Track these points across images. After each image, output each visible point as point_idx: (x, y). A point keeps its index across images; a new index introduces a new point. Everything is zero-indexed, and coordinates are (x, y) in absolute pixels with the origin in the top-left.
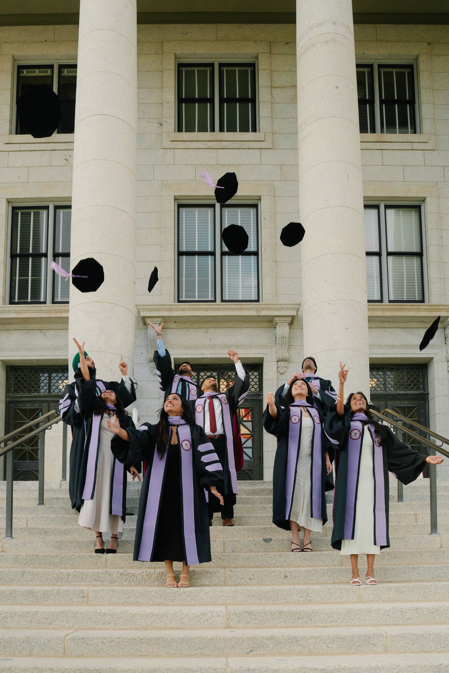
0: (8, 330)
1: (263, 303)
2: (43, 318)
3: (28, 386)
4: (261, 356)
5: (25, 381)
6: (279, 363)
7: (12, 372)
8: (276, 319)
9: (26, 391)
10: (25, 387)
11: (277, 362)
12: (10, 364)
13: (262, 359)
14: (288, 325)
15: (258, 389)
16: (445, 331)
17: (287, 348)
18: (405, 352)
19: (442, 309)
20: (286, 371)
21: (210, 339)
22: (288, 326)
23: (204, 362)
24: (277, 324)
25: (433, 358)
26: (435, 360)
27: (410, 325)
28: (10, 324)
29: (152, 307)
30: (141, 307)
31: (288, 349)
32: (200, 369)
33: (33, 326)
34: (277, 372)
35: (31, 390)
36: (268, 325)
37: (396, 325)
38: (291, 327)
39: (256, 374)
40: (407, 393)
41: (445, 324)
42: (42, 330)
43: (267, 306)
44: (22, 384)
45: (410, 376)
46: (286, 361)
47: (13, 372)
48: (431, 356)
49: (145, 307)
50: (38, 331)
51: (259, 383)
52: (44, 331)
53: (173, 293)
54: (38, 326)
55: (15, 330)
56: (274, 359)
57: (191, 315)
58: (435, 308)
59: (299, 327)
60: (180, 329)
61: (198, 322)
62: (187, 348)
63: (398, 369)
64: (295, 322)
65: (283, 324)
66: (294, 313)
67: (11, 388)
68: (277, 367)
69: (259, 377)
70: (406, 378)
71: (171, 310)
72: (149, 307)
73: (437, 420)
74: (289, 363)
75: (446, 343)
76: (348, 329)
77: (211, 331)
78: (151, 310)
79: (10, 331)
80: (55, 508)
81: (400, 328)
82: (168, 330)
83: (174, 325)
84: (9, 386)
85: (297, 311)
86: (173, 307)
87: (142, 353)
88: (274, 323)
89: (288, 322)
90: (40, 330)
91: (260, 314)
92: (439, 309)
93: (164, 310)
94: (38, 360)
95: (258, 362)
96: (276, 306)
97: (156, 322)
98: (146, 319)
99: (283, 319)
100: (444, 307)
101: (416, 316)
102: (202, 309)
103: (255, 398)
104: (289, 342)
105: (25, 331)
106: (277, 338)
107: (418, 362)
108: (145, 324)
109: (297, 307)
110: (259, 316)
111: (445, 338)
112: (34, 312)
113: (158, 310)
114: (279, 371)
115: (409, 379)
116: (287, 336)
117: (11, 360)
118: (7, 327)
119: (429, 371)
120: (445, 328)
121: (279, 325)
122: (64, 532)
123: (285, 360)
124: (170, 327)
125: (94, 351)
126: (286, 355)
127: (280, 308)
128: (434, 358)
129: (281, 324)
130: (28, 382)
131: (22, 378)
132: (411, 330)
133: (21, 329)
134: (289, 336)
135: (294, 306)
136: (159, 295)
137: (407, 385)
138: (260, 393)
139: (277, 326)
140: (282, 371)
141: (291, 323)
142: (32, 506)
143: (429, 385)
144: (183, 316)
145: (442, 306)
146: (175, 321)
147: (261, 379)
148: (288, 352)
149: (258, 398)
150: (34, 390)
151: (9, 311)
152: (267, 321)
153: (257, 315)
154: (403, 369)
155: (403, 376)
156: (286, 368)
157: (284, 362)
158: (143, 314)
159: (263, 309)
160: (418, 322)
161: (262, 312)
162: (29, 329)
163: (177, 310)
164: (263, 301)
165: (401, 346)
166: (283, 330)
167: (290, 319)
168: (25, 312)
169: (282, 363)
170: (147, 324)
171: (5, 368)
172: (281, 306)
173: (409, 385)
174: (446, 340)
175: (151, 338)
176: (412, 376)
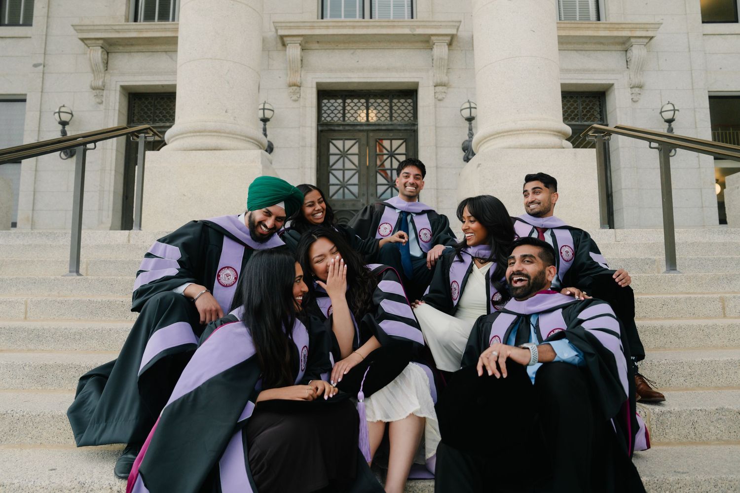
0: (130, 52)
1: (418, 19)
2: (168, 37)
3: (152, 115)
4: (416, 80)
5: (149, 110)
6: (437, 88)
7: (135, 100)
8: (433, 38)
9: (150, 120)
10: (149, 116)
11: (435, 86)
12: (133, 91)
13: (417, 84)
14: (447, 45)
15: (412, 119)
16: (626, 54)
17: (445, 71)
18: (581, 78)
19: (624, 28)
20: (444, 96)
21: (358, 61)
22: (447, 47)
23: (350, 88)
24: (434, 44)
25: (613, 85)
26: (616, 86)
27: (586, 47)
28: (132, 45)
29: (292, 24)
30: (280, 25)
31: (447, 72)
32: (346, 96)
33: (158, 48)
34: (435, 98)
35: (156, 120)
36: (424, 45)
37: (570, 47)
38: (450, 48)
39: (410, 101)
40: (582, 124)
41: (627, 46)
42: (168, 53)
43: (422, 24)
44: (146, 113)
45: (586, 105)
46: (445, 86)
47: (137, 99)
48: (611, 82)
49: (284, 25)
50: (164, 53)
51: (414, 112)
52: (170, 54)
53: (316, 11)
54: (164, 47)
55: (137, 52)
56: (431, 83)
57: (335, 33)
58: (617, 26)
59: (459, 49)
60: (323, 50)
61: (344, 43)
62: (331, 70)
63: (571, 97)
64: (454, 43)
65: (441, 44)
66: (454, 32)
67: (133, 117)
68: (435, 93)
69: (414, 104)
70: (581, 107)
71: (312, 27)
72: (288, 25)
73: (621, 154)
74: (448, 88)
75: (628, 68)
76: (534, 31)
77: (359, 52)
78: (290, 28)
79: (132, 54)
80: (90, 281)
81: (575, 50)
82: (310, 52)
83: (316, 46)
84: (131, 115)
85: (458, 30)
86: (316, 24)
87: (280, 77)
88: (431, 43)
89: (447, 41)
90: (166, 52)
91: (415, 33)
92: (621, 28)
93: (304, 28)
94: (163, 86)
95: (412, 88)
96: (433, 24)
97: (296, 42)
98: (285, 39)
99: (441, 38)
100: (627, 26)
101: (594, 36)
102: (348, 26)
103: (408, 128)
104: (448, 65)
105: (150, 53)
106: (434, 60)
107: (596, 89)
108: (284, 45)
109: (457, 24)
110: (414, 35)
111: (627, 61)
112: (157, 30)
113: (298, 28)
114: (436, 97)
115: (585, 108)
116: (446, 57)
117: (133, 86)
118: (128, 49)
119: (607, 98)
120: (626, 51)
121: (437, 45)
122: (72, 337)
123: (443, 84)
124: (312, 48)
125: (207, 59)
126: (445, 79)
127: (438, 26)
128: (615, 85)
129: (439, 44)
130: (152, 111)
131: (146, 106)
132: (588, 52)
133: (144, 51)
134: (448, 59)
135: (454, 24)
136: (301, 13)
137: (583, 115)
138: (414, 122)
139: (435, 46)
140: (440, 97)
141: (450, 44)
142: (53, 277)
143: (608, 116)
144: (327, 35)
145: (624, 25)
146: (318, 40)
147: (415, 107)
148: (446, 75)
149: (413, 128)
150: (159, 120)
151: (129, 30)
152: (422, 42)
153: (411, 33)
154: (577, 97)
155: (577, 105)
156: (445, 94)
157: (443, 87)
158: (282, 32)
159: (418, 27)
160: (595, 43)
161: (417, 30)
162: (154, 50)
163: (320, 27)
164: (418, 18)
165: (577, 71)
166: (440, 50)
167: (449, 38)
168: (147, 30)
169: (440, 89)
170: (286, 44)
171: (127, 95)
172: (439, 24)
173: (585, 115)
174: (627, 65)
175: (290, 59)
176: (588, 105)
